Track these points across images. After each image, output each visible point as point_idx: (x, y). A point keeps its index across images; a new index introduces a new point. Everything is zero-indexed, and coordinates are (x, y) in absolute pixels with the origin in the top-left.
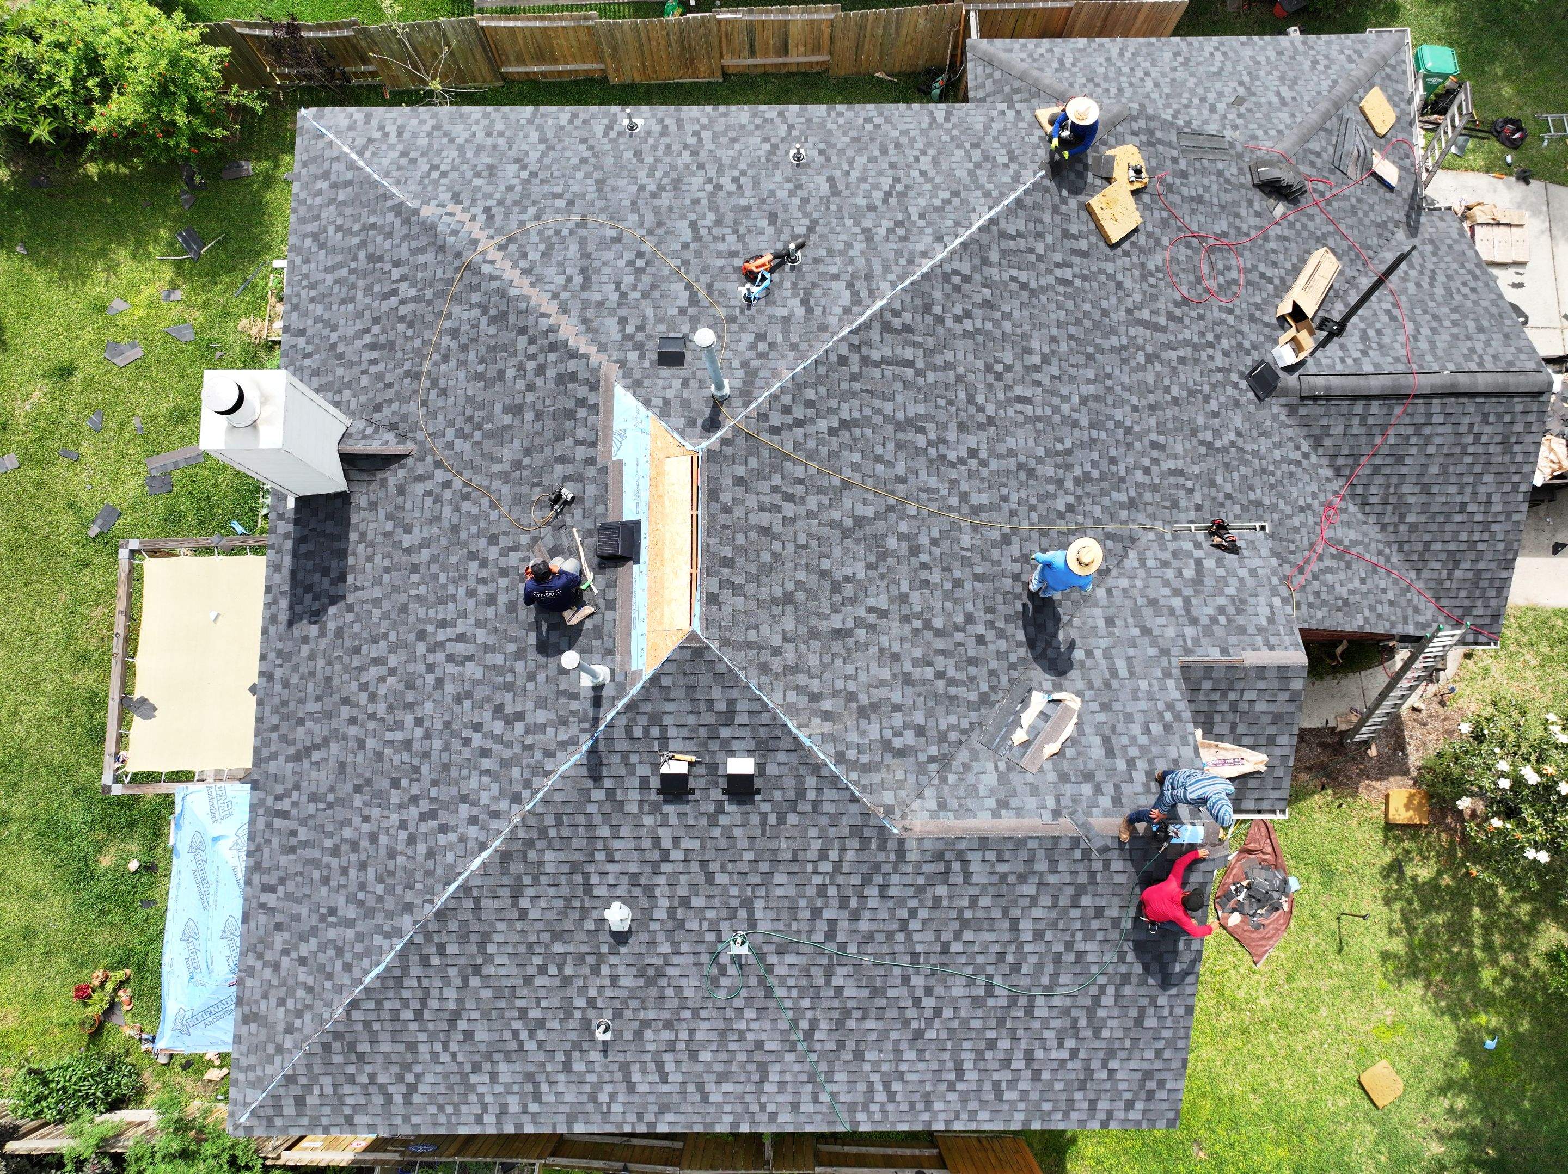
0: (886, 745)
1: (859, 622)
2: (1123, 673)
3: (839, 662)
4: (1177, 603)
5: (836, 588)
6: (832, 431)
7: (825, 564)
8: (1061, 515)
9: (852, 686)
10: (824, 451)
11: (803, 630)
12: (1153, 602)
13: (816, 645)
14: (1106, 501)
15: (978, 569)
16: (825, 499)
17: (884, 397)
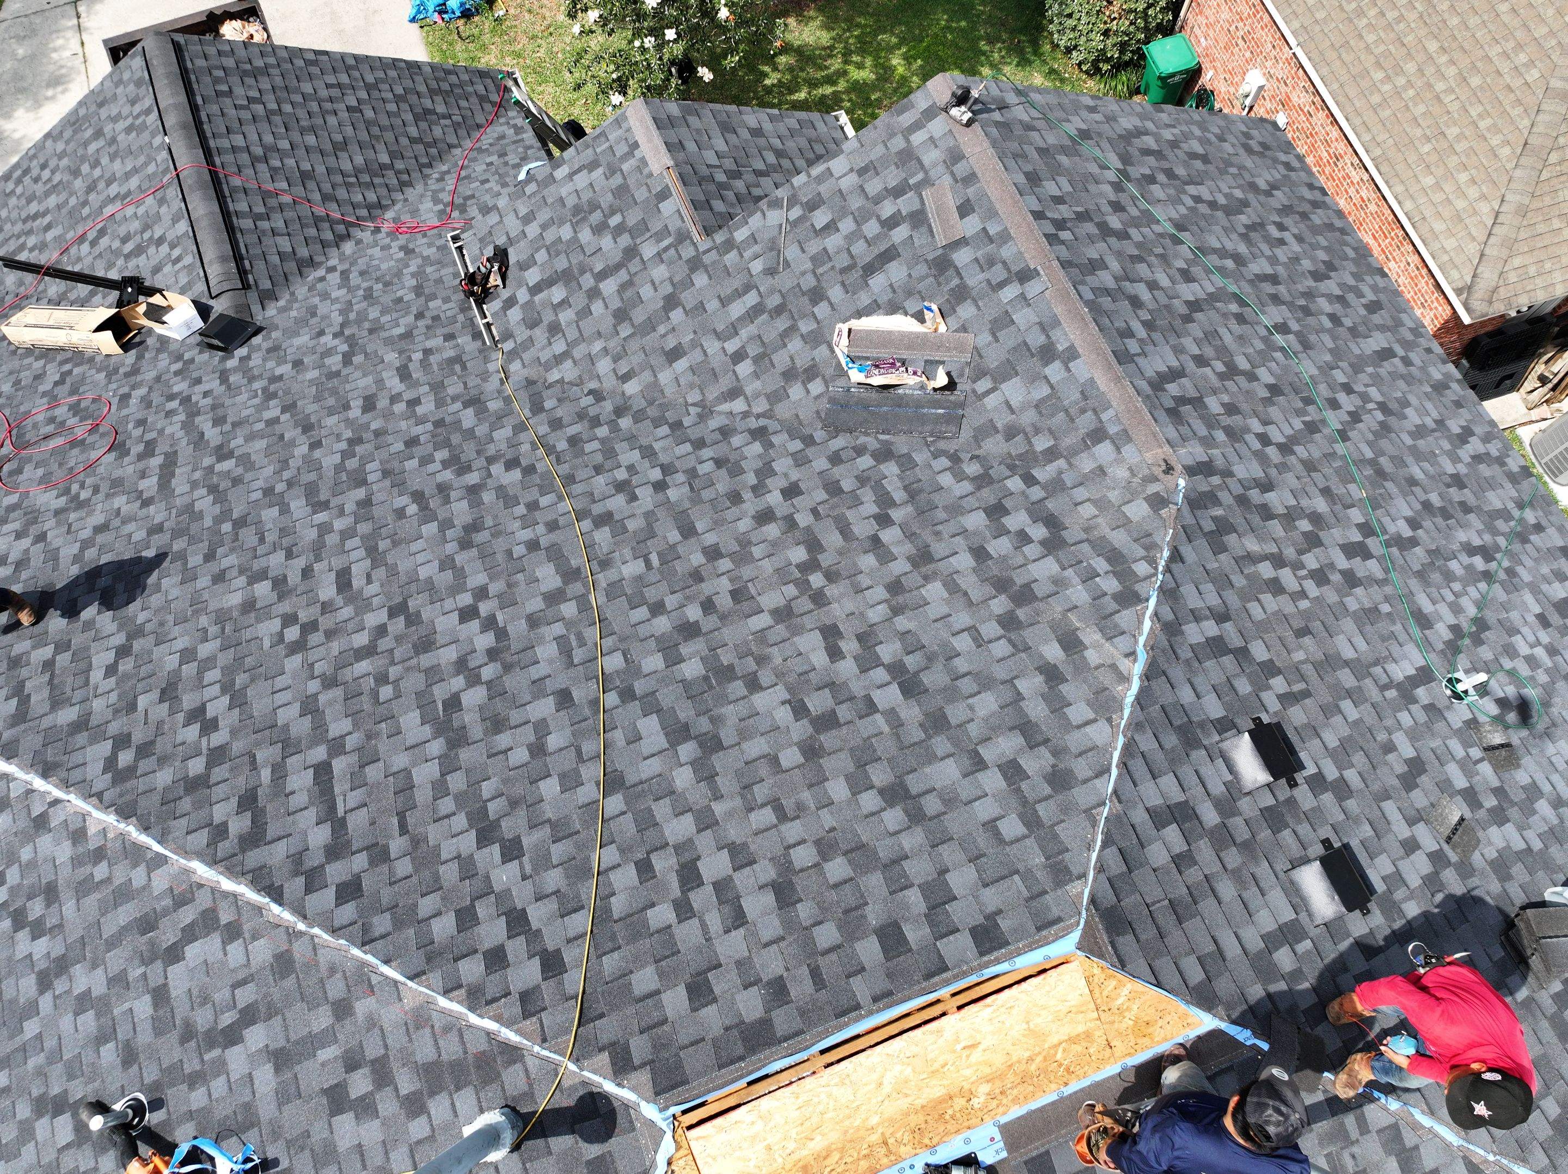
0: (1053, 545)
1: (867, 662)
2: (751, 299)
3: (961, 665)
4: (609, 287)
5: (827, 721)
6: (512, 851)
7: (791, 757)
8: (529, 470)
9: (990, 629)
10: (558, 851)
11: (941, 744)
12: (621, 315)
13: (956, 713)
14: (482, 430)
15: (674, 536)
16: (661, 809)
17: (406, 787)
